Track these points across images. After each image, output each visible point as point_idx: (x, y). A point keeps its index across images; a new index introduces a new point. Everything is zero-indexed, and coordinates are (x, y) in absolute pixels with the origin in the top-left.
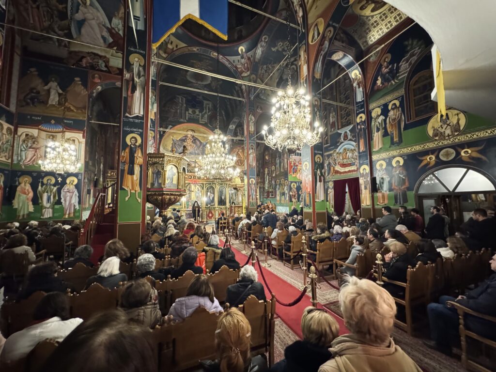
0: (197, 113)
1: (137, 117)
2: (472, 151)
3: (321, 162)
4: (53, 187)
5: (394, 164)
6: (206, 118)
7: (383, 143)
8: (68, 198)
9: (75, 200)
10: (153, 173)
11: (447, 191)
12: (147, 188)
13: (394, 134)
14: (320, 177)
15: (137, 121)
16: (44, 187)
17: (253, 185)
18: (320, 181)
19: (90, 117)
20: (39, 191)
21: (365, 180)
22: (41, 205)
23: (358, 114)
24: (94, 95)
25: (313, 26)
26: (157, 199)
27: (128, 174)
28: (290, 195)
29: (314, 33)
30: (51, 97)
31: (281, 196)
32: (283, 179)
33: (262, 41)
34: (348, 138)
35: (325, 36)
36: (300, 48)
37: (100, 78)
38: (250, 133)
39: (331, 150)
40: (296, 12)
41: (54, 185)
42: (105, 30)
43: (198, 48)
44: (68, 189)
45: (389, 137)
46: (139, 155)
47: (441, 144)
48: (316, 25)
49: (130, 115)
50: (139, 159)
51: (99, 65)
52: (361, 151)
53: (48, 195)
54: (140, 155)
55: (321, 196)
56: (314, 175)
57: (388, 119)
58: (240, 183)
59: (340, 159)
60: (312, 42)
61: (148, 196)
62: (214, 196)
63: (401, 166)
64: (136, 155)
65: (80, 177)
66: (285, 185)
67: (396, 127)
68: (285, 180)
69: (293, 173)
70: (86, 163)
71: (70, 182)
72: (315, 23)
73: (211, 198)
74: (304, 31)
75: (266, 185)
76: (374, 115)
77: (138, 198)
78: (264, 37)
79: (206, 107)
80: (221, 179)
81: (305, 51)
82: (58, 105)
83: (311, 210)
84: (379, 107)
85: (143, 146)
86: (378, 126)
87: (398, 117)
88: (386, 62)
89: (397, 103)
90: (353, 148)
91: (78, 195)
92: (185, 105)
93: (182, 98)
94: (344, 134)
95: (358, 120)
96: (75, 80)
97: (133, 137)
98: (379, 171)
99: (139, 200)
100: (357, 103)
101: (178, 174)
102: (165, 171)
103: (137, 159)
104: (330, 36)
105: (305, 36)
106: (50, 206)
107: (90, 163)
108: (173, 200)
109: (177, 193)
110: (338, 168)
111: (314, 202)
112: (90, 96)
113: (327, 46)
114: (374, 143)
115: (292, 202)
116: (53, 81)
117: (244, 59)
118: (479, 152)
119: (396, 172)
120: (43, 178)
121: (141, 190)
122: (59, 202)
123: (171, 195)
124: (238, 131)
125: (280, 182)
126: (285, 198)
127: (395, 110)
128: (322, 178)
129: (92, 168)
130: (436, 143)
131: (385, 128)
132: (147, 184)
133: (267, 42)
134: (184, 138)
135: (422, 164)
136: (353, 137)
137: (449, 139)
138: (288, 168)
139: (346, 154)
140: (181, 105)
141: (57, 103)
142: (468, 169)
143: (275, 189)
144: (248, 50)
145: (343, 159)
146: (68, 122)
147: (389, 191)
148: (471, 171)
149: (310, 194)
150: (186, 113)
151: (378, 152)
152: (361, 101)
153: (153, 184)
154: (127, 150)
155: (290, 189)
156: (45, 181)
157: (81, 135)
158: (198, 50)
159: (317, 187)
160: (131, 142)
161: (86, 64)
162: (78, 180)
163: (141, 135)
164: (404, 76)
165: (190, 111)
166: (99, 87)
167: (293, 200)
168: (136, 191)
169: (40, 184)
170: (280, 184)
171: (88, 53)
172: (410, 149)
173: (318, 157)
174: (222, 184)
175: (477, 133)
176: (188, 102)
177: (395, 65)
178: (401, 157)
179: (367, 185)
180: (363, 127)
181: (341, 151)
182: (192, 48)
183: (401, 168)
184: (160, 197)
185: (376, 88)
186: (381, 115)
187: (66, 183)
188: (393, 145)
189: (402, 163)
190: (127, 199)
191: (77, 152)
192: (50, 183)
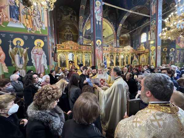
4: (22, 49)
8: (38, 59)
9: (44, 62)
16: (14, 48)
17: (159, 51)
20: (10, 52)
22: (14, 66)
41: (24, 47)
44: (37, 51)
53: (19, 56)
65: (45, 40)
71: (38, 45)
91: (45, 56)
106: (23, 67)
120: (12, 40)
122: (30, 63)
156: (14, 42)
162: (44, 42)
169: (10, 46)
187: (35, 46)
191: (40, 16)
192: (20, 45)
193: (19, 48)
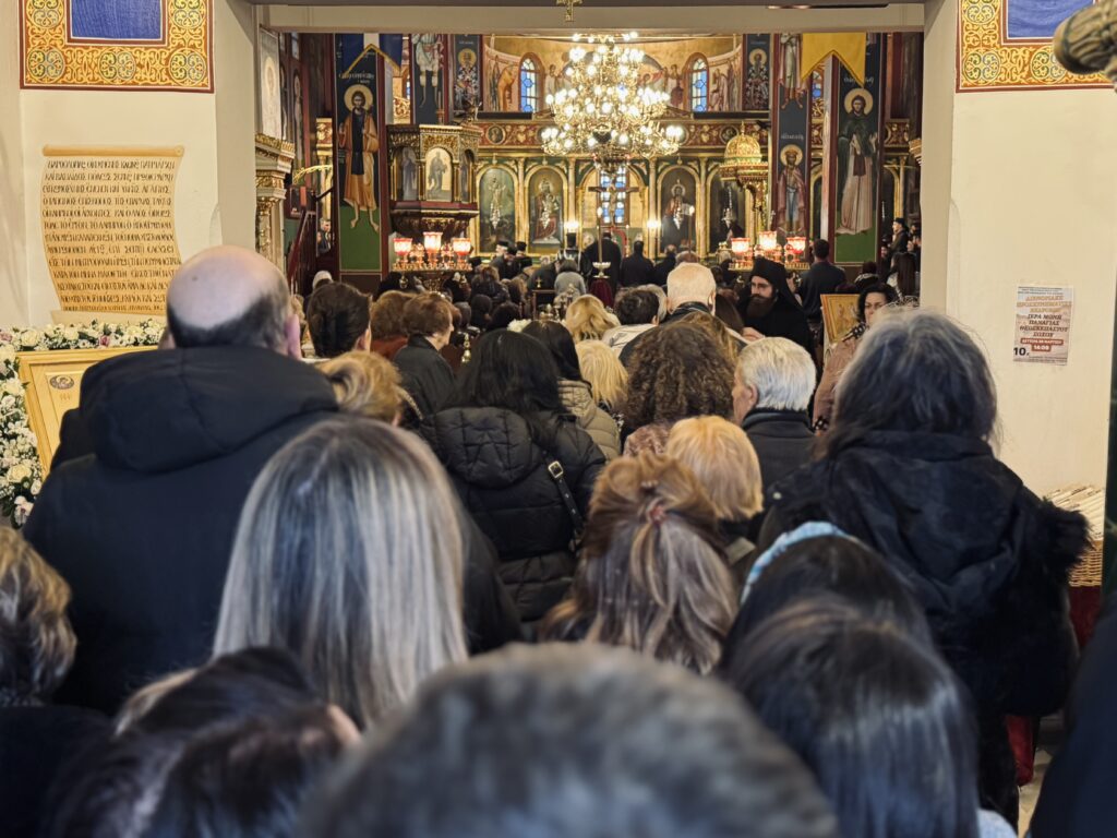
10: (401, 168)
12: (391, 201)
14: (860, 158)
26: (410, 225)
27: (352, 173)
46: (370, 130)
50: (372, 141)
54: (372, 131)
56: (838, 153)
61: (392, 217)
64: (364, 131)
77: (373, 224)
85: (378, 111)
97: (357, 93)
99: (376, 228)
101: (454, 167)
103: (367, 139)
108: (444, 227)
109: (451, 212)
121: (378, 206)
123: (439, 216)
128: (867, 163)
132: (390, 194)
153: (401, 193)
154: (348, 122)
159: (846, 190)
160: (354, 104)
163: (372, 87)
168: (368, 208)
173: (857, 98)
184: (417, 222)
190: (353, 223)
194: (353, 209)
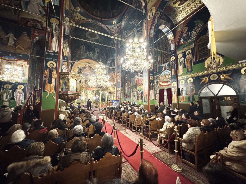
0: (91, 54)
1: (54, 52)
2: (225, 76)
3: (153, 80)
4: (9, 90)
5: (188, 81)
6: (96, 57)
7: (183, 71)
8: (18, 96)
9: (22, 98)
10: (63, 83)
11: (213, 95)
12: (59, 91)
13: (189, 67)
14: (152, 87)
15: (54, 54)
16: (4, 90)
17: (119, 91)
18: (152, 89)
19: (32, 53)
20: (1, 92)
21: (174, 89)
22: (2, 100)
23: (171, 57)
24: (35, 42)
25: (150, 10)
26: (64, 97)
27: (48, 83)
28: (138, 96)
29: (150, 14)
30: (10, 42)
31: (133, 97)
32: (134, 89)
33: (124, 18)
34: (166, 69)
35: (156, 16)
36: (143, 22)
37: (38, 33)
38: (118, 65)
39: (158, 75)
40: (141, 3)
41: (10, 89)
42: (41, 7)
43: (92, 20)
44: (18, 92)
45: (186, 68)
47: (211, 72)
48: (151, 10)
49: (50, 51)
50: (55, 75)
51: (38, 26)
52: (172, 75)
53: (6, 94)
54: (55, 73)
55: (152, 97)
56: (149, 86)
57: (186, 59)
58: (113, 90)
59: (162, 79)
60: (149, 19)
61: (59, 95)
62: (99, 97)
63: (191, 83)
64: (53, 73)
65: (25, 85)
66: (135, 92)
67: (189, 63)
68: (135, 89)
69: (139, 85)
70: (29, 78)
71: (20, 88)
72: (151, 9)
73: (98, 98)
74: (145, 13)
75: (126, 92)
76: (179, 57)
77: (53, 96)
78: (125, 16)
79: (96, 51)
80: (102, 88)
81: (146, 23)
82: (13, 46)
83: (147, 104)
84: (181, 53)
85: (57, 68)
86: (181, 62)
87: (191, 58)
88: (185, 31)
89: (190, 51)
90: (169, 74)
91: (24, 95)
92: (85, 50)
93: (83, 46)
94: (165, 67)
95: (171, 60)
96: (23, 33)
97: (51, 63)
98: (181, 85)
99: (54, 98)
100: (171, 51)
101: (77, 84)
102: (69, 82)
103: (54, 75)
104: (158, 16)
105: (146, 16)
106: (8, 101)
107: (32, 78)
108: (74, 98)
109: (76, 94)
110: (161, 83)
111: (149, 100)
112: (32, 42)
113: (157, 21)
114: (179, 71)
115: (139, 100)
116: (11, 33)
117: (115, 27)
118: (229, 76)
119: (189, 85)
120: (4, 85)
121: (55, 92)
123: (73, 95)
124: (112, 64)
125: (133, 90)
126: (135, 98)
127: (189, 55)
128: (153, 88)
129: (33, 81)
130: (209, 71)
131: (184, 64)
132: (59, 89)
133: (127, 19)
134: (84, 67)
135: (202, 82)
136: (169, 68)
137: (215, 69)
138: (137, 83)
139: (166, 76)
140: (82, 49)
141: (13, 45)
142: (224, 84)
143: (130, 94)
144: (117, 23)
145: (164, 79)
146: (19, 55)
147: (186, 95)
148: (225, 85)
149: (147, 96)
150: (85, 54)
151: (181, 75)
152: (173, 50)
153: (62, 89)
154: (48, 70)
155: (138, 93)
156: (5, 87)
157: (27, 63)
158: (91, 21)
159: (151, 92)
160: (50, 66)
161: (30, 25)
162: (24, 86)
163: (56, 62)
164: (193, 38)
165: (88, 53)
166: (37, 38)
167: (139, 99)
168: (52, 92)
170: (132, 91)
171: (31, 19)
172: (196, 74)
173: (151, 77)
174: (103, 91)
175: (228, 67)
176: (86, 48)
177: (190, 32)
178: (192, 78)
179: (175, 92)
180: (174, 63)
181: (163, 75)
182: (88, 20)
183: (191, 84)
184: (66, 96)
185: (180, 44)
186: (182, 57)
187: (17, 88)
188: (188, 72)
189: (192, 81)
190: (47, 97)
191: (24, 72)
192: (8, 88)
193: (7, 90)
194: (47, 92)
